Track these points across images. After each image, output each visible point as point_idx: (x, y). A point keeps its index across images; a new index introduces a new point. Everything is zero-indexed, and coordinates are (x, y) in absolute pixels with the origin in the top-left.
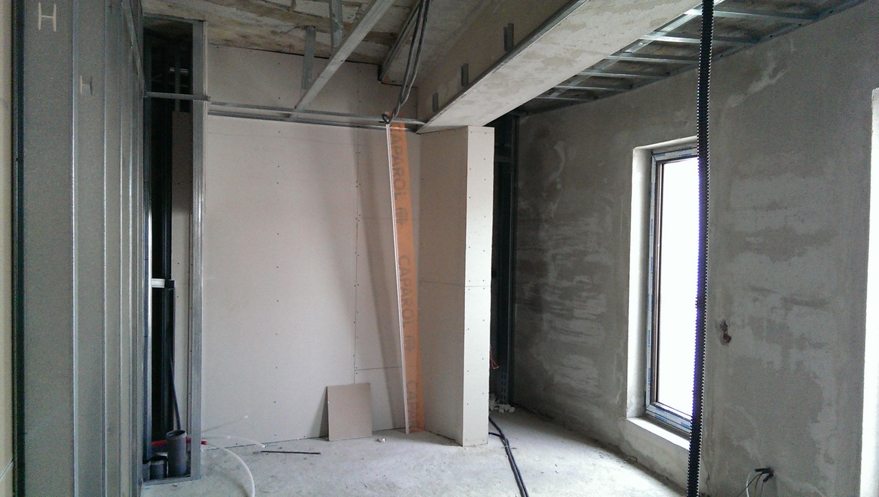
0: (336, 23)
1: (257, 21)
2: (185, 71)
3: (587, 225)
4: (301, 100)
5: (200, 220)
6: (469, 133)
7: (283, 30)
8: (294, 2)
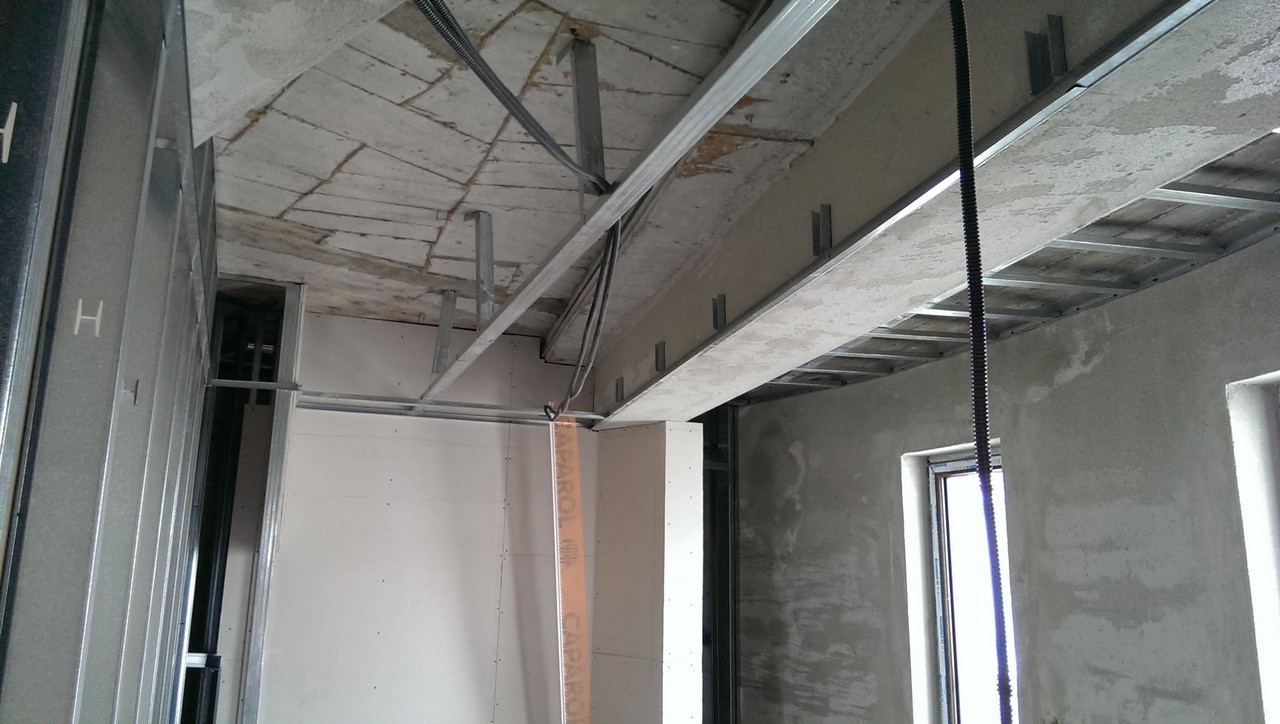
0: (485, 292)
1: (377, 284)
2: (269, 348)
3: (843, 565)
4: (430, 388)
5: (268, 564)
6: (667, 431)
7: (410, 295)
8: (428, 262)
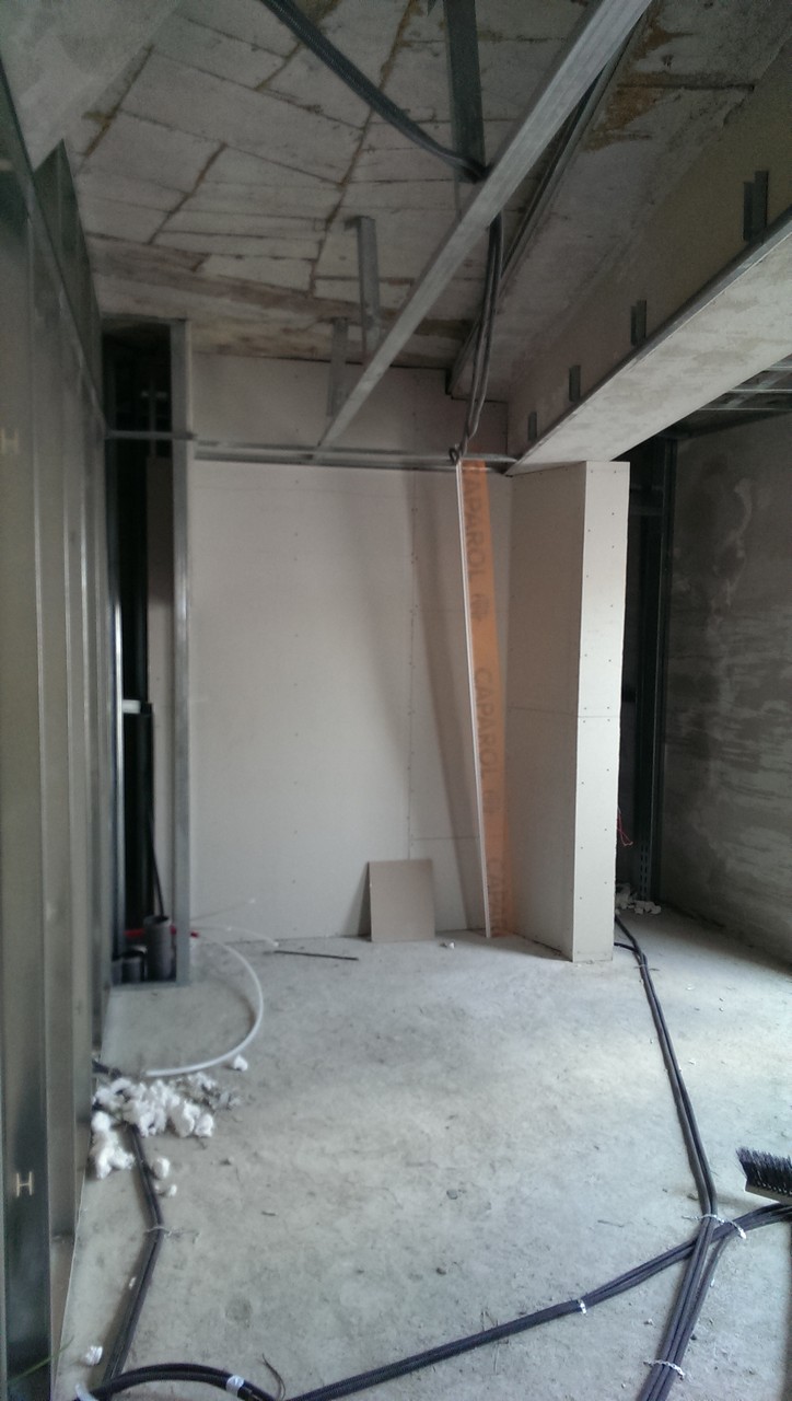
0: (371, 317)
1: (262, 315)
3: (785, 618)
4: (326, 433)
6: (588, 473)
7: (298, 326)
8: (312, 286)
